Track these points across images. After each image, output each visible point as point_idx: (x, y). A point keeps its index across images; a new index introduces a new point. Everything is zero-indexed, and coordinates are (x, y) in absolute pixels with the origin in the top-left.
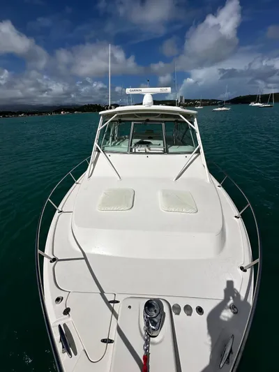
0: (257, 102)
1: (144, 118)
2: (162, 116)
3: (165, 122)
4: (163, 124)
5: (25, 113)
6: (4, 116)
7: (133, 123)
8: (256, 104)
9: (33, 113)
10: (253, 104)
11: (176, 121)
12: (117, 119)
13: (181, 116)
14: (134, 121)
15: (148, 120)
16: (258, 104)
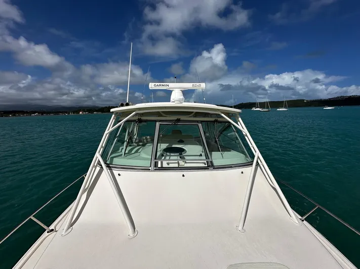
0: (257, 108)
1: (174, 118)
2: (197, 114)
3: (201, 122)
4: (200, 125)
5: (39, 113)
6: (14, 115)
7: (158, 124)
8: (257, 109)
9: (48, 113)
10: (254, 109)
11: (216, 121)
12: (136, 118)
13: (223, 115)
14: (160, 121)
15: (178, 120)
16: (258, 109)
